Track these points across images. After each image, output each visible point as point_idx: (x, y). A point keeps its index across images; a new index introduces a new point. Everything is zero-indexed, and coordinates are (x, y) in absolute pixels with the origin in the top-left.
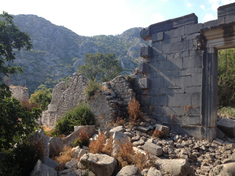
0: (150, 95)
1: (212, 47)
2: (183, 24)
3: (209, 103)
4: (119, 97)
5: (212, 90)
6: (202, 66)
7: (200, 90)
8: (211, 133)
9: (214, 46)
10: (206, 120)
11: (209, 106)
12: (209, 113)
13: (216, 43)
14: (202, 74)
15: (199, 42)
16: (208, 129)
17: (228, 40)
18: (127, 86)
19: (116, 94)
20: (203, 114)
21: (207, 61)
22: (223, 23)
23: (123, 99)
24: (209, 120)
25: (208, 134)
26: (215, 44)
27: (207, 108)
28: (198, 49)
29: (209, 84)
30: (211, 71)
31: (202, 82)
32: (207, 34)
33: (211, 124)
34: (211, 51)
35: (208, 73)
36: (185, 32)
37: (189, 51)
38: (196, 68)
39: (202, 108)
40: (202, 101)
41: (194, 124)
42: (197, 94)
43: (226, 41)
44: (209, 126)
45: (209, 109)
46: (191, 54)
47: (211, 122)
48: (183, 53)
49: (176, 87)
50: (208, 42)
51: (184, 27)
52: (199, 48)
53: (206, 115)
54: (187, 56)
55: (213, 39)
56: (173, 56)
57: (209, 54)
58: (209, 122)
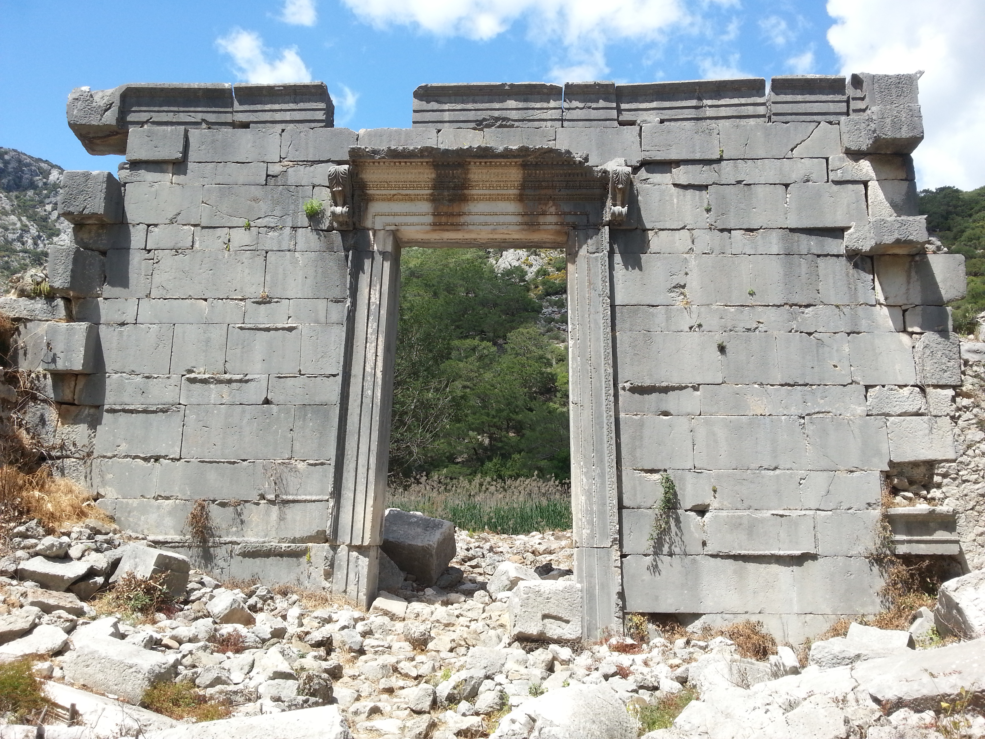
1: (388, 228)
2: (278, 117)
3: (364, 449)
5: (379, 394)
6: (345, 299)
7: (333, 391)
8: (364, 570)
10: (347, 516)
11: (363, 461)
12: (361, 487)
13: (402, 214)
14: (344, 329)
15: (340, 202)
16: (354, 555)
17: (446, 214)
20: (338, 493)
21: (366, 279)
24: (360, 515)
25: (351, 576)
26: (398, 220)
27: (357, 470)
29: (368, 369)
30: (379, 322)
31: (342, 359)
32: (371, 176)
33: (366, 536)
34: (382, 244)
35: (367, 327)
36: (284, 149)
38: (322, 305)
39: (336, 467)
40: (338, 438)
41: (297, 536)
42: (321, 408)
43: (439, 214)
44: (358, 544)
45: (362, 470)
46: (300, 244)
47: (368, 526)
48: (271, 234)
49: (228, 376)
50: (375, 208)
51: (280, 127)
52: (337, 225)
53: (351, 495)
54: (285, 247)
55: (391, 199)
56: (224, 239)
58: (359, 525)
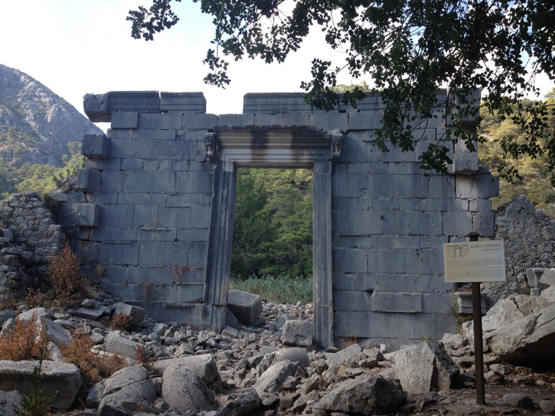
0: (100, 242)
1: (231, 161)
2: (181, 108)
3: (220, 262)
4: (22, 242)
5: (227, 237)
6: (211, 194)
7: (206, 236)
8: (220, 316)
9: (234, 161)
10: (212, 292)
11: (219, 267)
12: (218, 279)
13: (238, 155)
14: (211, 207)
15: (209, 149)
16: (215, 309)
17: (258, 155)
18: (47, 216)
19: (14, 235)
20: (208, 281)
21: (221, 184)
22: (250, 123)
23: (35, 247)
24: (218, 292)
25: (214, 318)
26: (236, 157)
27: (216, 271)
28: (205, 161)
29: (222, 226)
30: (227, 204)
31: (210, 221)
32: (223, 137)
33: (221, 300)
34: (228, 168)
35: (221, 207)
36: (184, 123)
37: (189, 160)
38: (201, 196)
39: (207, 270)
40: (208, 257)
41: (190, 300)
42: (200, 243)
43: (254, 155)
44: (217, 304)
45: (219, 271)
46: (191, 168)
47: (221, 296)
48: (178, 163)
49: (159, 229)
50: (225, 151)
51: (181, 113)
52: (208, 159)
53: (214, 282)
54: (184, 169)
55: (233, 147)
56: (156, 165)
57: (225, 172)
58: (217, 296)
